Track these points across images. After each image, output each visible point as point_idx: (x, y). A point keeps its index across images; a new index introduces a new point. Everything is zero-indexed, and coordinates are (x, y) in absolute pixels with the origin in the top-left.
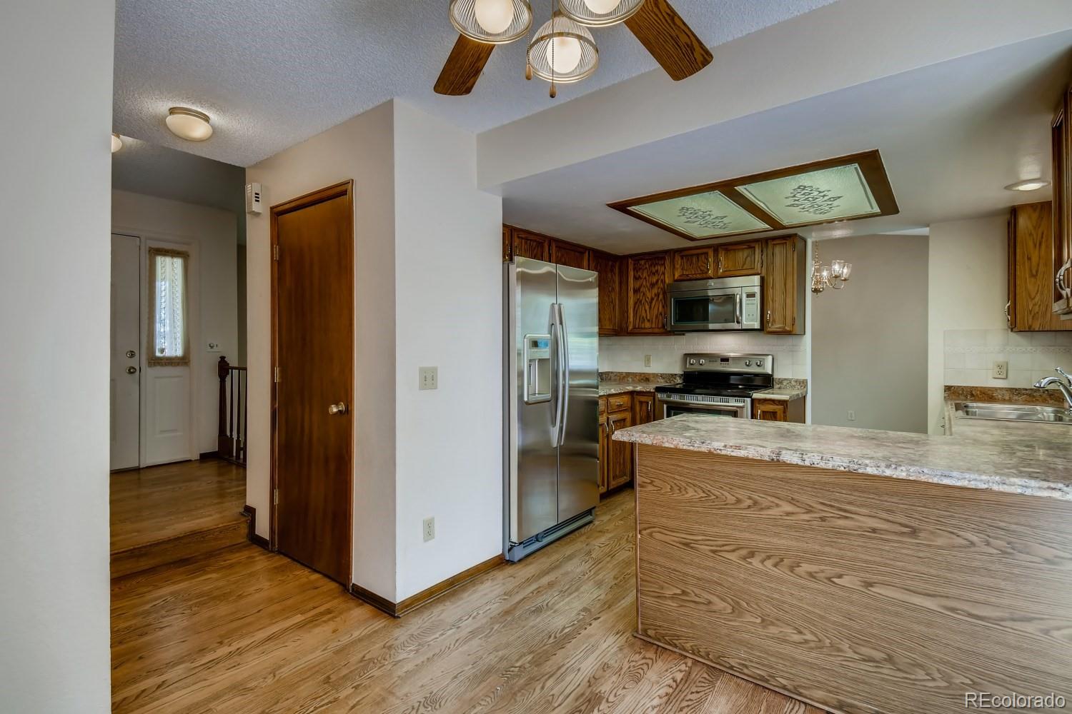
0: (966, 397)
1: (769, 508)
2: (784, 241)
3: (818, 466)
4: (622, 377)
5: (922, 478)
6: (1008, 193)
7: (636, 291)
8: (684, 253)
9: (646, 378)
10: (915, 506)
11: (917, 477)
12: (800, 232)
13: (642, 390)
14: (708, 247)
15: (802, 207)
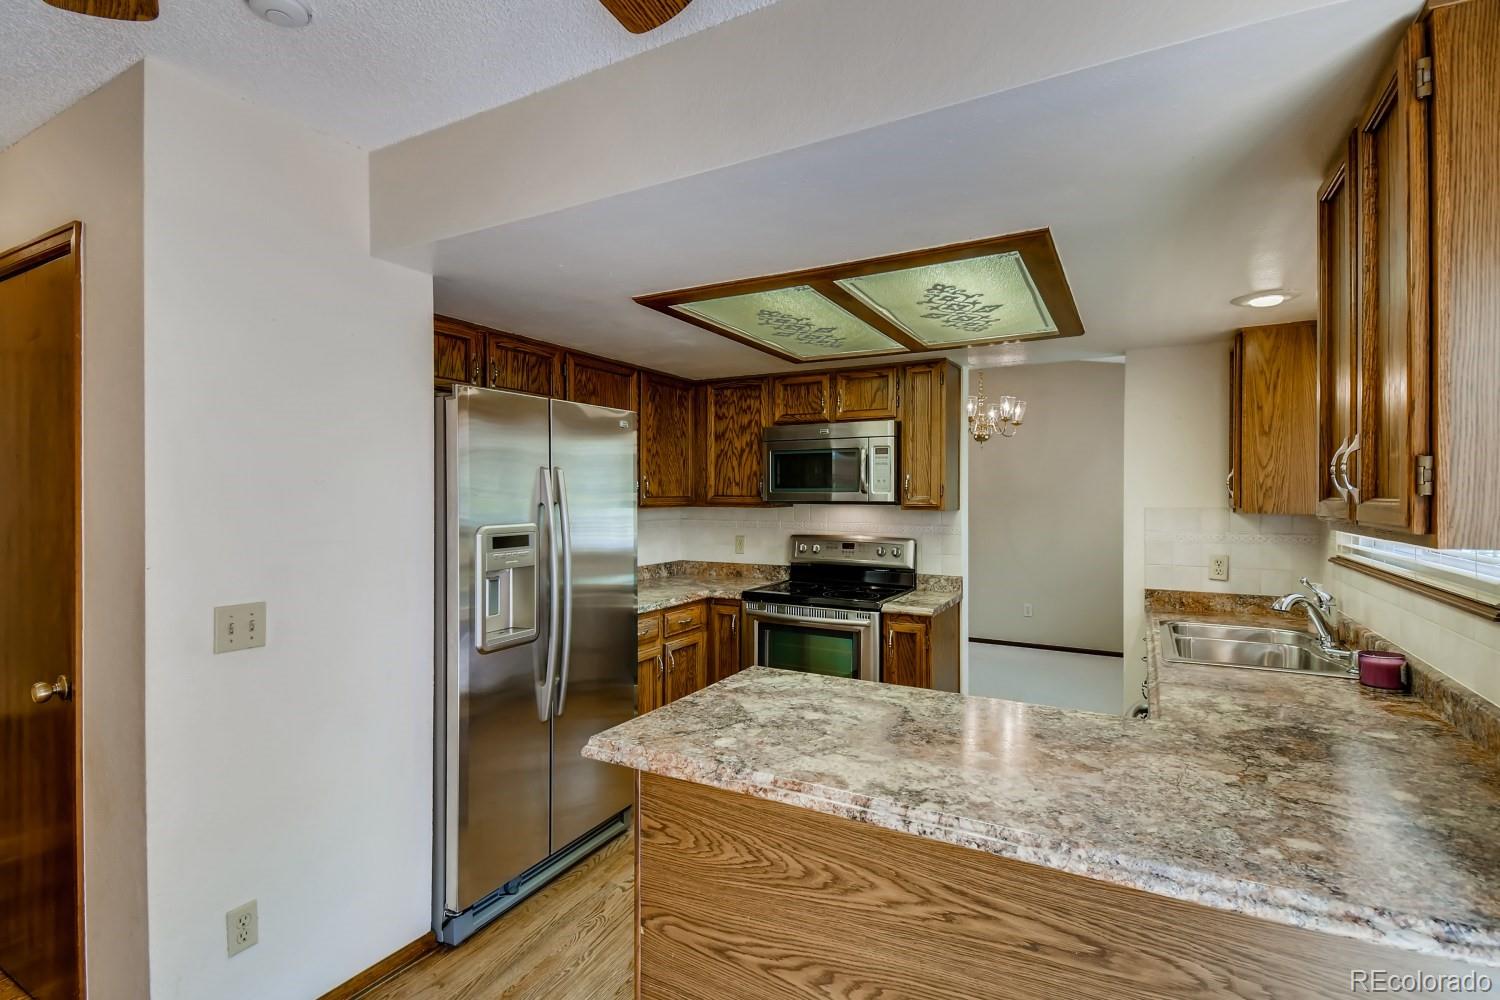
0: (1174, 606)
1: (857, 890)
2: (928, 370)
3: (933, 837)
4: (701, 571)
5: (1115, 878)
6: (1237, 309)
7: (719, 437)
8: (789, 381)
9: (738, 572)
10: (1103, 903)
11: (1106, 875)
12: (951, 356)
13: (723, 596)
14: (822, 373)
15: (945, 318)
